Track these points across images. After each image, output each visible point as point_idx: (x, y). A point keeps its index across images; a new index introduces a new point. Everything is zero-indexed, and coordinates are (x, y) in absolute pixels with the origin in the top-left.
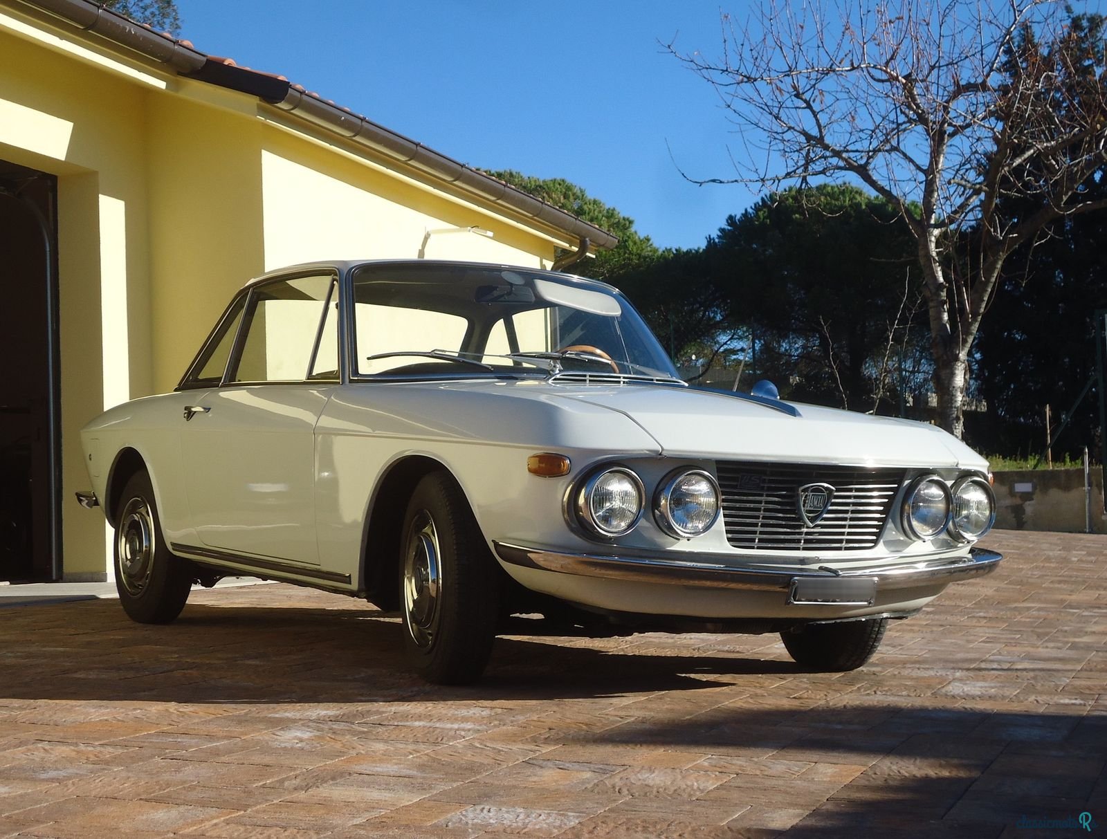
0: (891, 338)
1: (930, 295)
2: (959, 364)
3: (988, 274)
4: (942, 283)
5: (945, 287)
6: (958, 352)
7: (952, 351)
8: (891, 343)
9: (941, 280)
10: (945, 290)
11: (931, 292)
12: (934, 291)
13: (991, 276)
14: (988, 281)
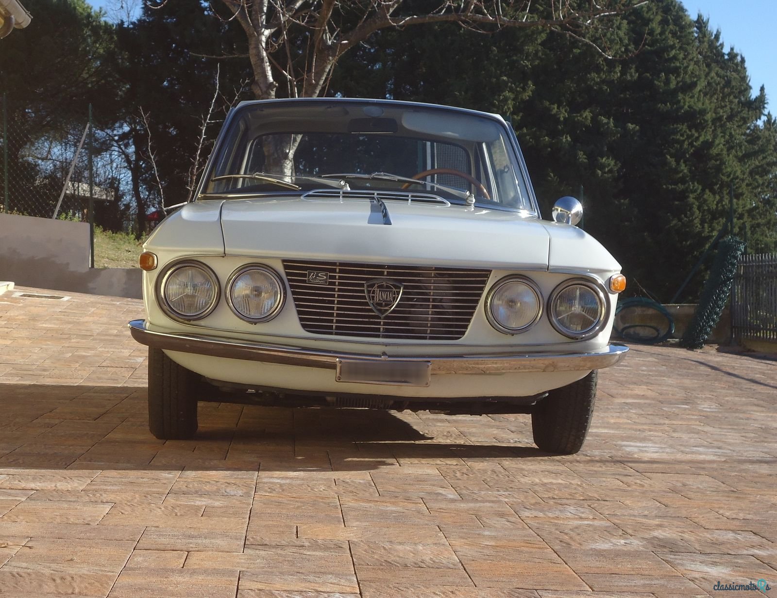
0: (203, 131)
1: (260, 94)
2: (288, 162)
3: (318, 76)
4: (272, 83)
5: (275, 86)
6: (288, 151)
7: (283, 149)
8: (204, 136)
9: (271, 79)
10: (275, 89)
11: (261, 90)
12: (264, 89)
13: (320, 79)
14: (317, 84)
